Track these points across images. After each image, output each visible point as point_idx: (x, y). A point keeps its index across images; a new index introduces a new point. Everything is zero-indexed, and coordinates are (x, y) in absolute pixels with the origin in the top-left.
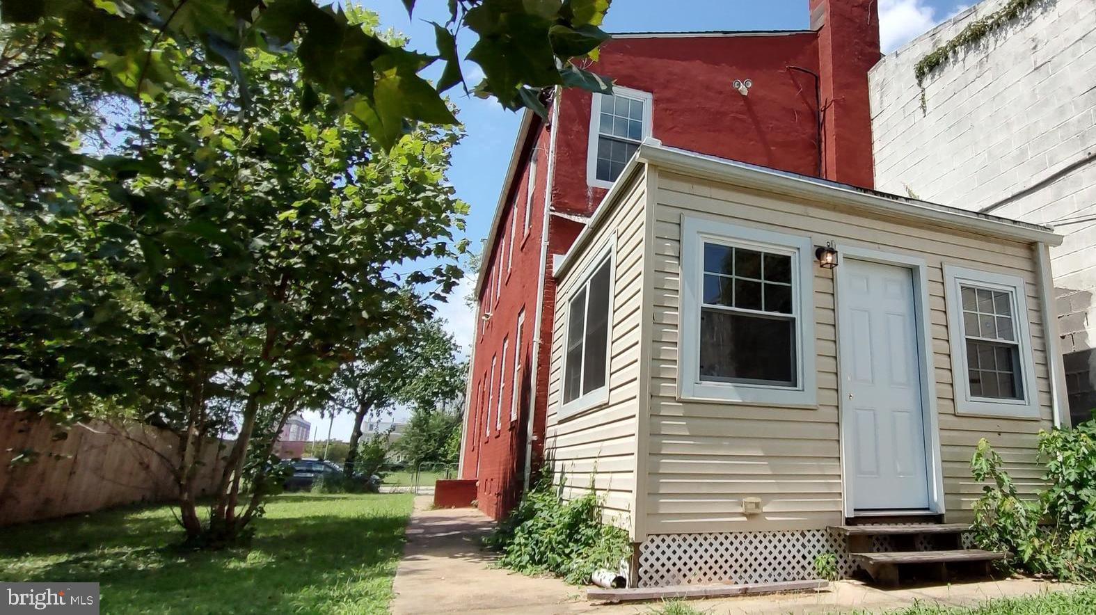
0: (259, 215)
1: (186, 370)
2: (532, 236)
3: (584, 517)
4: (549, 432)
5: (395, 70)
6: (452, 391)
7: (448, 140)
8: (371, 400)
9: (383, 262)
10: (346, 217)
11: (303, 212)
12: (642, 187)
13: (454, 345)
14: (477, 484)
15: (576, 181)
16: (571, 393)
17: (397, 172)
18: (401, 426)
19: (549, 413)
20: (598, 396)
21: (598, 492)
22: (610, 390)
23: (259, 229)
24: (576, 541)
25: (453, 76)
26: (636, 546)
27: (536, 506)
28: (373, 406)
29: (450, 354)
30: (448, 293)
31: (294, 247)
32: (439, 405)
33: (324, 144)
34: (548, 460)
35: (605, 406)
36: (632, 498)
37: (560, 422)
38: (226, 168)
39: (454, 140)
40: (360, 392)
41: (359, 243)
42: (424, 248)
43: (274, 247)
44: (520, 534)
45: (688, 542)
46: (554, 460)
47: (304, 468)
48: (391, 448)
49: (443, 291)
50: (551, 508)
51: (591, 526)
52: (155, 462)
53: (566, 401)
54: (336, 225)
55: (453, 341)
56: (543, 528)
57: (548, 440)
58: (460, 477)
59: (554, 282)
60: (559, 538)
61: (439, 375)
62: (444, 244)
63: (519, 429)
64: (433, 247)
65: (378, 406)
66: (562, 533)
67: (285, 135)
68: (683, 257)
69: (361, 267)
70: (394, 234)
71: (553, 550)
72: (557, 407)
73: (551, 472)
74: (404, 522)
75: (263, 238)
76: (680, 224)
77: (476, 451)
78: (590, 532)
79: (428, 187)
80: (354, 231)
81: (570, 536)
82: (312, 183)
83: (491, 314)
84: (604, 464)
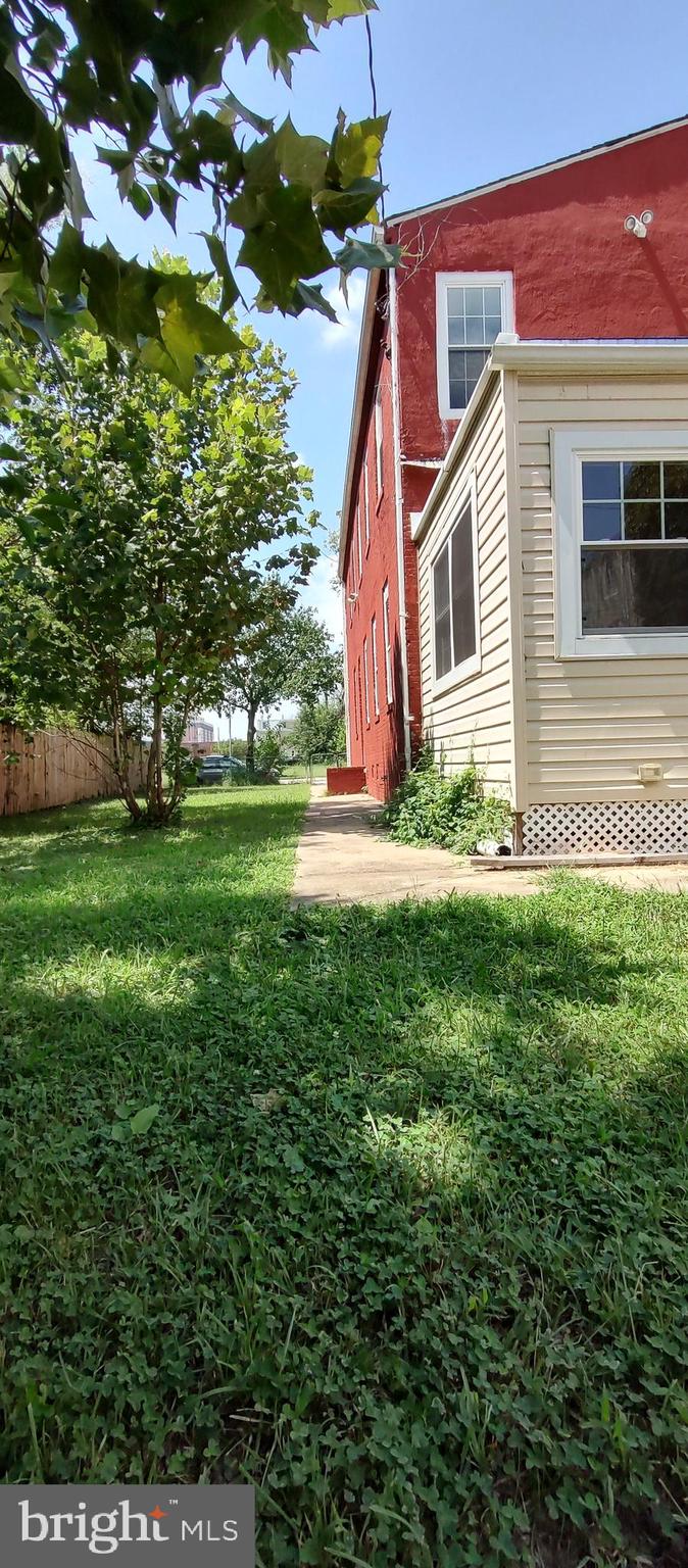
0: (126, 520)
1: (101, 678)
2: (386, 497)
3: (465, 791)
4: (426, 711)
5: (175, 301)
6: (331, 682)
7: (280, 396)
8: (259, 698)
9: (241, 551)
10: (200, 507)
11: (162, 507)
12: (499, 404)
13: (326, 634)
14: (365, 770)
15: (427, 416)
16: (442, 668)
17: (236, 444)
18: (291, 722)
19: (424, 690)
20: (470, 665)
21: (477, 766)
22: (482, 657)
23: (130, 535)
24: (459, 815)
25: (231, 294)
26: (519, 815)
27: (418, 784)
28: (261, 704)
29: (324, 645)
30: (307, 574)
31: (160, 546)
32: (321, 698)
33: (165, 431)
34: (427, 740)
35: (478, 675)
36: (511, 769)
37: (436, 699)
38: (91, 477)
39: (286, 394)
40: (247, 691)
41: (216, 532)
42: (276, 527)
43: (145, 550)
44: (404, 810)
45: (575, 812)
46: (433, 739)
47: (214, 765)
48: (283, 742)
49: (302, 573)
50: (432, 785)
51: (472, 800)
52: (100, 762)
53: (439, 676)
54: (192, 517)
55: (324, 631)
56: (426, 804)
57: (426, 719)
58: (349, 765)
59: (413, 546)
60: (442, 813)
61: (316, 667)
62: (295, 519)
63: (396, 711)
64: (284, 525)
65: (265, 703)
66: (445, 808)
67: (129, 427)
68: (556, 486)
69: (221, 558)
70: (245, 518)
71: (436, 823)
72: (431, 685)
73: (430, 751)
74: (304, 807)
75: (134, 542)
76: (549, 444)
77: (360, 738)
78: (473, 806)
79: (270, 458)
80: (209, 520)
81: (453, 811)
82: (163, 477)
83: (356, 595)
84: (481, 737)
